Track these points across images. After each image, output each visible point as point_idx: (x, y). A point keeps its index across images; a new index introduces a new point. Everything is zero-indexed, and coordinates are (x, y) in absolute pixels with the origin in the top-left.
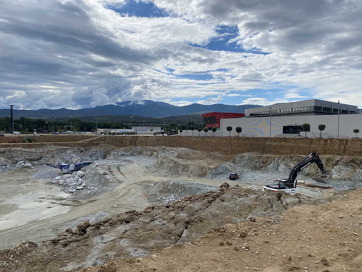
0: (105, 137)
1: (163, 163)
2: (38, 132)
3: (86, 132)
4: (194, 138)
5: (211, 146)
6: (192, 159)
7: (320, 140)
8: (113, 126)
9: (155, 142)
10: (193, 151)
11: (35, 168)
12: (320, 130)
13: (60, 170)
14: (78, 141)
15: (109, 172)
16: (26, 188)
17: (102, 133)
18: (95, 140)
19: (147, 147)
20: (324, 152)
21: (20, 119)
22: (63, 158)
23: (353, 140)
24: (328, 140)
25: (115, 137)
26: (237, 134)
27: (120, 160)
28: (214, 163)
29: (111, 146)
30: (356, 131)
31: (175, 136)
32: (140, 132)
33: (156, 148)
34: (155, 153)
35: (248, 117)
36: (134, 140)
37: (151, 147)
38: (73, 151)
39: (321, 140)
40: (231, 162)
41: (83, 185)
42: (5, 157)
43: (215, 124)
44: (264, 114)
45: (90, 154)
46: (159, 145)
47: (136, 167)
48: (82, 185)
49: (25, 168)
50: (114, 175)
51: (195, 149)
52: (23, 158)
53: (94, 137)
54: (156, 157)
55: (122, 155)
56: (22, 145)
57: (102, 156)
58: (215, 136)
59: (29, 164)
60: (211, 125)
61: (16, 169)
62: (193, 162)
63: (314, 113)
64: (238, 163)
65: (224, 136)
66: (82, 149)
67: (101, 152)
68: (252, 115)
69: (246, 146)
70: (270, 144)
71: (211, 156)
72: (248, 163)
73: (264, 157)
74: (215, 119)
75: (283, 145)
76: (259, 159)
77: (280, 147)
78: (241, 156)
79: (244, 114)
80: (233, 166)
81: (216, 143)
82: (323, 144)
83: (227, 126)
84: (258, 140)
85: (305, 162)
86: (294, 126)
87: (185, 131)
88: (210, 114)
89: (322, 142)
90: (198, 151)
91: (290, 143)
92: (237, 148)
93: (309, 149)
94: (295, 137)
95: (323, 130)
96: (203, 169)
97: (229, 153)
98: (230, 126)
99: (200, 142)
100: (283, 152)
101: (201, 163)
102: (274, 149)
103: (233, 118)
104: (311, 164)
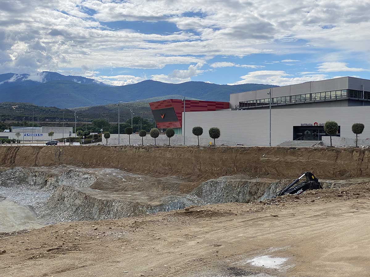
1: (63, 198)
4: (131, 150)
5: (163, 165)
6: (122, 190)
7: (353, 151)
9: (53, 159)
10: (126, 174)
12: (355, 133)
19: (36, 169)
20: (359, 172)
24: (366, 152)
26: (211, 141)
28: (161, 196)
31: (94, 146)
33: (54, 171)
34: (52, 180)
35: (236, 109)
36: (11, 155)
37: (44, 169)
39: (355, 152)
43: (174, 123)
46: (62, 164)
51: (131, 170)
60: (167, 124)
62: (121, 195)
63: (347, 102)
64: (207, 195)
65: (188, 144)
68: (244, 106)
69: (226, 164)
70: (267, 159)
71: (160, 183)
72: (224, 195)
73: (252, 184)
74: (174, 112)
75: (289, 160)
76: (243, 186)
77: (285, 165)
78: (212, 182)
79: (229, 103)
80: (196, 202)
81: (171, 158)
82: (357, 158)
83: (194, 127)
84: (247, 153)
85: (293, 188)
86: (313, 126)
87: (116, 136)
88: (164, 103)
89: (355, 154)
90: (138, 174)
91: (301, 158)
92: (210, 168)
93: (334, 169)
94: (312, 146)
95: (361, 132)
96: (137, 208)
97: (195, 177)
98: (198, 126)
99: (141, 157)
100: (288, 174)
101: (135, 196)
102: (275, 168)
103: (209, 110)
104: (302, 192)
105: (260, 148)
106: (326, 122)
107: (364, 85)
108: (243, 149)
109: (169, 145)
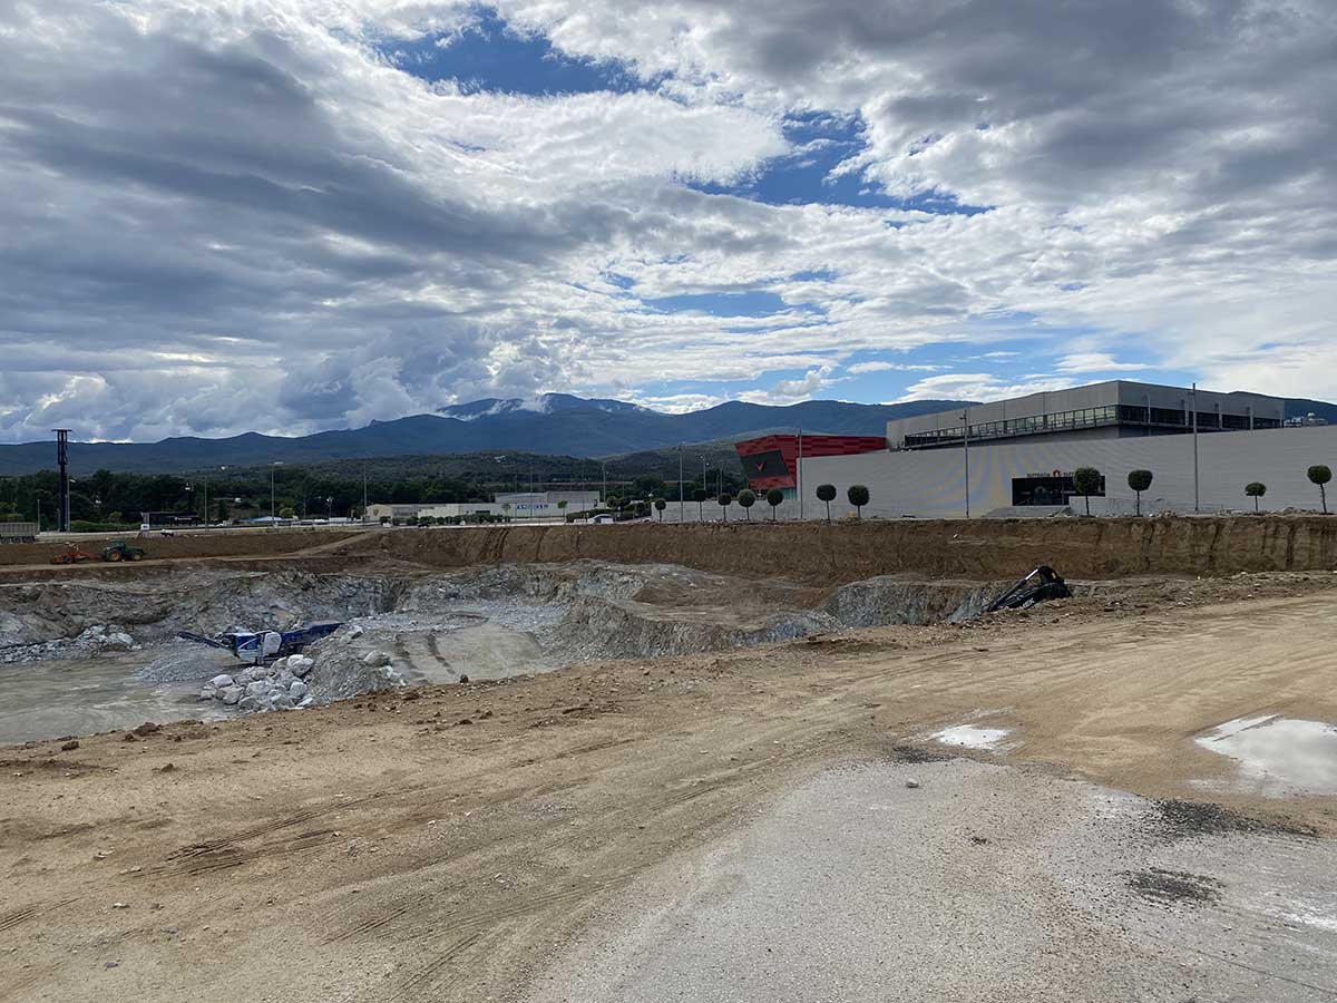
0: (391, 535)
1: (586, 619)
2: (155, 522)
3: (331, 520)
4: (705, 530)
5: (763, 556)
6: (690, 602)
7: (1132, 523)
8: (429, 493)
9: (567, 548)
10: (697, 574)
11: (143, 649)
12: (1134, 488)
13: (230, 654)
14: (297, 549)
15: (398, 654)
16: (110, 716)
17: (384, 520)
18: (355, 547)
19: (539, 567)
20: (1145, 565)
21: (95, 476)
22: (244, 613)
23: (1242, 521)
24: (1158, 525)
25: (429, 533)
26: (852, 510)
27: (440, 614)
28: (762, 614)
29: (415, 567)
30: (1257, 490)
31: (639, 525)
32: (521, 512)
35: (899, 449)
36: (495, 544)
37: (553, 567)
38: (277, 586)
39: (1135, 526)
40: (820, 611)
41: (307, 701)
42: (38, 614)
43: (782, 479)
44: (952, 438)
45: (337, 596)
46: (583, 557)
47: (494, 638)
48: (303, 703)
49: (108, 650)
50: (414, 667)
51: (705, 567)
52: (100, 614)
53: (353, 535)
54: (569, 601)
55: (448, 596)
56: (98, 570)
57: (379, 602)
58: (779, 520)
59: (124, 637)
60: (768, 481)
61: (76, 654)
63: (1117, 430)
64: (848, 612)
65: (809, 517)
66: (309, 577)
67: (376, 588)
68: (912, 442)
69: (882, 553)
70: (963, 543)
71: (758, 590)
74: (781, 459)
75: (1005, 544)
77: (997, 552)
79: (884, 439)
80: (827, 624)
81: (778, 544)
82: (1139, 538)
83: (820, 485)
84: (922, 531)
85: (1015, 597)
86: (1050, 478)
87: (677, 504)
88: (762, 442)
89: (1134, 530)
90: (718, 574)
91: (1028, 539)
92: (852, 561)
93: (1095, 559)
94: (1051, 516)
95: (1146, 488)
97: (824, 577)
98: (827, 483)
99: (723, 543)
100: (1005, 570)
102: (977, 559)
103: (845, 453)
104: (1033, 604)
105: (947, 521)
106: (1077, 470)
108: (914, 525)
109: (773, 519)
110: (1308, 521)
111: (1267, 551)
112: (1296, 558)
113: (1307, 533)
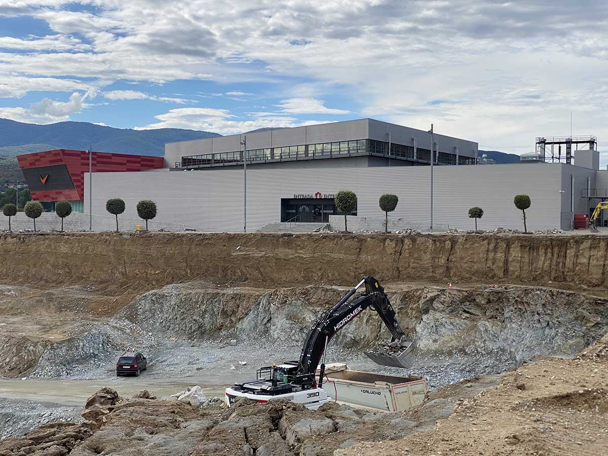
5: (53, 266)
7: (385, 240)
12: (384, 210)
20: (395, 273)
23: (469, 238)
24: (406, 241)
26: (140, 223)
28: (64, 323)
30: (477, 213)
35: (177, 169)
39: (388, 241)
40: (120, 318)
43: (67, 192)
44: (225, 161)
58: (67, 231)
64: (146, 318)
65: (97, 230)
68: (188, 163)
69: (172, 263)
70: (245, 255)
71: (51, 299)
72: (177, 318)
73: (226, 297)
74: (67, 172)
75: (281, 256)
76: (212, 301)
77: (275, 263)
78: (155, 295)
79: (163, 159)
80: (128, 331)
81: (69, 255)
82: (392, 251)
83: (109, 199)
84: (208, 244)
85: (347, 305)
86: (313, 199)
88: (47, 156)
89: (388, 245)
90: (5, 284)
91: (301, 251)
92: (143, 271)
93: (356, 269)
94: (316, 232)
95: (393, 209)
96: (24, 348)
97: (116, 286)
98: (117, 197)
99: (11, 253)
100: (281, 278)
101: (15, 326)
102: (258, 269)
103: (129, 170)
104: (361, 311)
105: (230, 235)
106: (338, 192)
107: (390, 133)
108: (201, 237)
109: (61, 230)
110: (518, 238)
111: (490, 263)
112: (511, 269)
113: (518, 249)
